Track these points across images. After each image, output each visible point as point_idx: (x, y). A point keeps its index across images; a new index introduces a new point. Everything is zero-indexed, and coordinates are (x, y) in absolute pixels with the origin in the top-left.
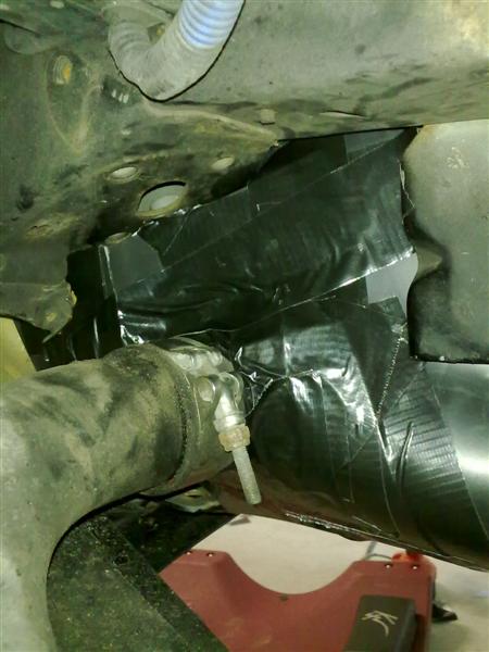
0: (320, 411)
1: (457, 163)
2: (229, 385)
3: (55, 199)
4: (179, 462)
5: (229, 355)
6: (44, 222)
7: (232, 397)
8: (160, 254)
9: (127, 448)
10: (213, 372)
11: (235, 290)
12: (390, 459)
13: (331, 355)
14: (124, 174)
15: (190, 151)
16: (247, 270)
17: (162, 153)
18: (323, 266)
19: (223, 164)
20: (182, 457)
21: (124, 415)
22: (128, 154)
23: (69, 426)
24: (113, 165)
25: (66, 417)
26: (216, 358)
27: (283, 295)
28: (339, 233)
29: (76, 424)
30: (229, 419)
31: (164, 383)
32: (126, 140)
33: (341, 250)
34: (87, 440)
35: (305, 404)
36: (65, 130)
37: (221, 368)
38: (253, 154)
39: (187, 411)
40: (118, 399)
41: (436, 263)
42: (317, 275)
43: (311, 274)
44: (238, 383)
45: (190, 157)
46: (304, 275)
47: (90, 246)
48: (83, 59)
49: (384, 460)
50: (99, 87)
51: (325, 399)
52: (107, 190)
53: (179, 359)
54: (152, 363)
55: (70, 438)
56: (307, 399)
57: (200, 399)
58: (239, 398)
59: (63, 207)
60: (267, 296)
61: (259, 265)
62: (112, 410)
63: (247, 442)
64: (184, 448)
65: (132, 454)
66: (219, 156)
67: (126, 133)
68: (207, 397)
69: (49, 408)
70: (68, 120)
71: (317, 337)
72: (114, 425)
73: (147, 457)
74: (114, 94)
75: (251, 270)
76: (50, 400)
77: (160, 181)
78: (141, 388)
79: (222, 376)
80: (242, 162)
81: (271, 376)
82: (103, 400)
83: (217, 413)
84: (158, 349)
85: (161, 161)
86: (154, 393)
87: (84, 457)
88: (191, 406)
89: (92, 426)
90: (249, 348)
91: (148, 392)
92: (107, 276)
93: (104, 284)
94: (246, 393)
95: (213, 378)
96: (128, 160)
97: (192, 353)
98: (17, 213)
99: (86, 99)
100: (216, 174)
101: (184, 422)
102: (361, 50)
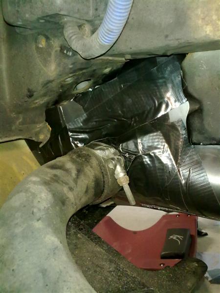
0: (155, 166)
1: (203, 67)
2: (119, 160)
3: (42, 92)
4: (102, 192)
5: (117, 148)
6: (37, 101)
7: (121, 165)
8: (83, 107)
9: (85, 190)
10: (112, 156)
11: (115, 120)
12: (183, 182)
13: (158, 145)
14: (69, 80)
15: (94, 68)
16: (120, 112)
17: (84, 71)
18: (151, 109)
19: (107, 70)
20: (104, 190)
21: (82, 177)
22: (71, 73)
23: (64, 185)
24: (65, 78)
25: (62, 181)
26: (112, 150)
27: (135, 122)
28: (157, 95)
29: (66, 184)
30: (120, 173)
31: (94, 162)
32: (71, 69)
33: (158, 102)
34: (71, 189)
35: (148, 164)
36: (45, 66)
37: (115, 154)
38: (119, 65)
39: (104, 172)
40: (79, 171)
41: (197, 107)
42: (149, 112)
43: (146, 112)
44: (122, 159)
45: (95, 70)
46: (144, 113)
47: (54, 106)
48: (50, 37)
49: (181, 184)
50: (59, 49)
51: (156, 162)
52: (62, 86)
53: (98, 152)
54: (88, 155)
55: (65, 189)
56: (149, 162)
57: (108, 167)
58: (123, 165)
59: (45, 95)
60: (129, 122)
61: (125, 109)
62: (78, 176)
63: (128, 182)
64: (104, 186)
65: (86, 192)
66: (106, 68)
67: (71, 66)
68: (111, 166)
69: (56, 179)
70: (46, 62)
71: (151, 138)
72: (79, 182)
73: (91, 192)
74: (65, 52)
75: (121, 112)
76: (55, 176)
77: (83, 80)
78: (87, 166)
79: (116, 157)
80: (115, 68)
81: (134, 154)
82: (74, 173)
83: (116, 172)
84: (90, 149)
85: (83, 74)
86: (91, 167)
87: (71, 196)
88: (105, 170)
89: (72, 183)
90: (124, 144)
91: (89, 167)
92: (63, 118)
93: (61, 122)
94: (125, 162)
95: (113, 159)
96: (71, 75)
97: (103, 150)
98: (27, 99)
99: (53, 53)
100: (105, 74)
101: (103, 177)
102: (167, 36)
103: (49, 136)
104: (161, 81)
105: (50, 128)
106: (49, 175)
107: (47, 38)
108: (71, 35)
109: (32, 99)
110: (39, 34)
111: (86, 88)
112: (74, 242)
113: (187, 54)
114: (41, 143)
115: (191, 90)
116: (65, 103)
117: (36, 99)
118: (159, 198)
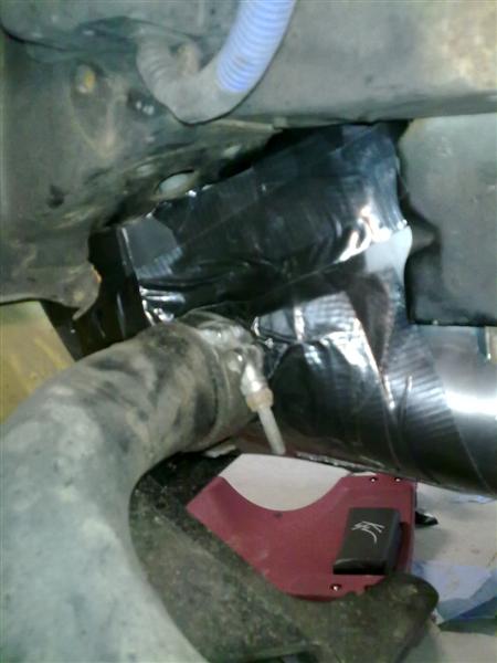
0: (330, 370)
1: (445, 152)
2: (251, 355)
4: (212, 424)
5: (248, 327)
7: (255, 366)
8: (175, 234)
9: (172, 417)
10: (237, 344)
11: (246, 264)
12: (392, 406)
13: (339, 322)
14: (146, 170)
15: (203, 144)
16: (257, 246)
17: (181, 151)
18: (326, 242)
19: (231, 151)
20: (215, 419)
21: (168, 391)
22: (150, 154)
24: (136, 165)
26: (238, 331)
27: (291, 269)
28: (340, 210)
30: (254, 383)
31: (196, 356)
32: (151, 144)
33: (342, 225)
34: (143, 416)
35: (316, 365)
36: (92, 136)
37: (243, 340)
38: (259, 141)
39: (218, 381)
40: (163, 376)
41: (428, 240)
42: (321, 248)
43: (316, 248)
44: (259, 352)
45: (203, 150)
46: (308, 250)
47: (108, 228)
48: (105, 69)
49: (387, 410)
50: (123, 98)
51: (334, 360)
52: (129, 184)
53: (206, 335)
54: (183, 340)
55: (130, 416)
56: (318, 361)
57: (228, 370)
58: (260, 365)
60: (277, 269)
61: (268, 240)
62: (159, 387)
63: (270, 403)
64: (216, 412)
65: (177, 422)
66: (228, 146)
67: (150, 139)
68: (234, 367)
69: (109, 393)
70: (94, 126)
71: (324, 306)
72: (163, 400)
73: (188, 422)
74: (139, 105)
75: (261, 245)
76: (109, 384)
77: (175, 170)
78: (179, 365)
79: (245, 347)
80: (248, 147)
81: (284, 342)
82: (150, 379)
83: (244, 381)
84: (187, 327)
85: (178, 157)
86: (190, 367)
88: (221, 375)
89: (145, 403)
90: (265, 319)
91: (184, 368)
92: (127, 256)
93: (125, 263)
94: (266, 359)
95: (238, 351)
96: (149, 159)
97: (218, 330)
98: (47, 210)
99: (111, 107)
100: (226, 160)
101: (216, 390)
103: (95, 294)
104: (350, 179)
105: (99, 278)
106: (94, 383)
107: (99, 73)
108: (153, 68)
109: (61, 209)
110: (80, 62)
111: (181, 190)
112: (146, 534)
113: (412, 120)
114: (76, 309)
115: (416, 202)
116: (134, 222)
117: (68, 211)
118: (336, 441)
